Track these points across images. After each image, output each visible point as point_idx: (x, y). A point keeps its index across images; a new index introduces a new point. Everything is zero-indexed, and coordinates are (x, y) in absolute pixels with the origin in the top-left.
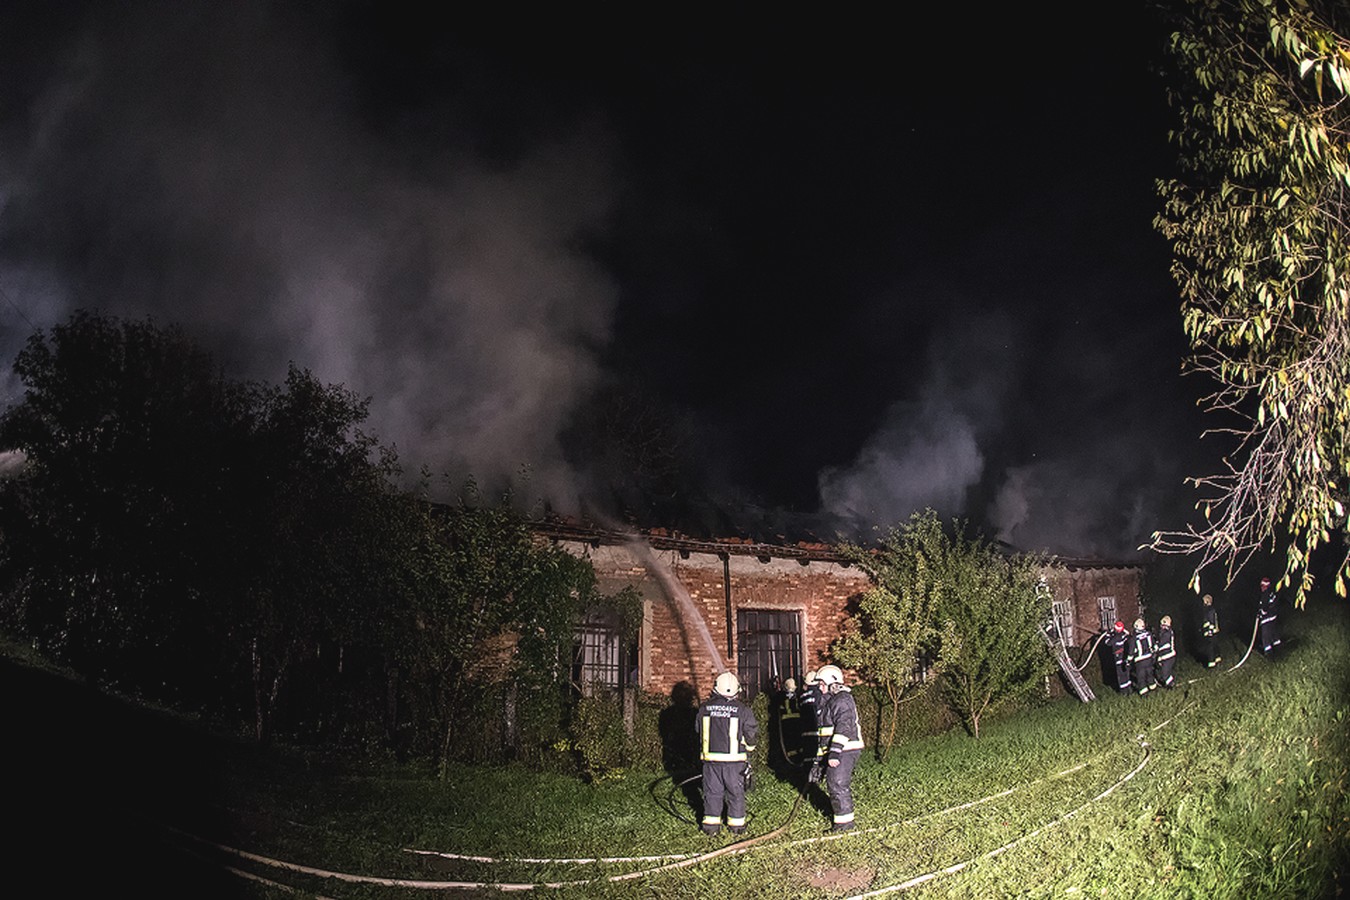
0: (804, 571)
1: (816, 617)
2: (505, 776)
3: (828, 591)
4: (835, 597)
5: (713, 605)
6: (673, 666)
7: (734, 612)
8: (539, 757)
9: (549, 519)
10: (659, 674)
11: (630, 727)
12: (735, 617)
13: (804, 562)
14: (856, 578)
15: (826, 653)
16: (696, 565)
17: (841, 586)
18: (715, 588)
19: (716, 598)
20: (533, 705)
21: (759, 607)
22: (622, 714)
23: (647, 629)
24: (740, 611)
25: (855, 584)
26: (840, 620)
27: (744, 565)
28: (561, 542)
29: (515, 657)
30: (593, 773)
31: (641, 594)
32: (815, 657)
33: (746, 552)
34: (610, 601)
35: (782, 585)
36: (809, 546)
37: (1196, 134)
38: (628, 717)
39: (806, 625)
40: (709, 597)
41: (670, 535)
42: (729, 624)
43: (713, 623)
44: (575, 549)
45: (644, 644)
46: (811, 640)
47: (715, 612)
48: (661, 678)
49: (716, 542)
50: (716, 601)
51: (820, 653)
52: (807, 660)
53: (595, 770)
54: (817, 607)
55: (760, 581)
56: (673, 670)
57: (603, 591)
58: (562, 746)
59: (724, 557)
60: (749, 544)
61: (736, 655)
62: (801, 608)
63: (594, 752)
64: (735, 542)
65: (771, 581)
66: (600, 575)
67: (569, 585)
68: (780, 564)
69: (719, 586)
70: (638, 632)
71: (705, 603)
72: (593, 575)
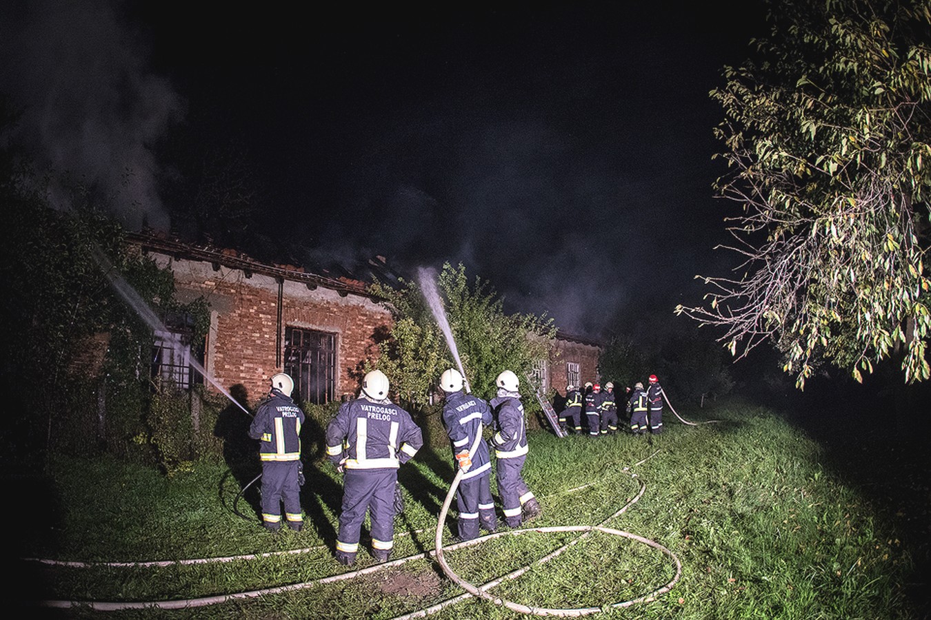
0: (343, 301)
1: (348, 341)
2: (98, 468)
3: (360, 320)
4: (365, 326)
5: (267, 320)
6: (232, 371)
7: (283, 328)
8: (125, 449)
9: (144, 232)
10: (220, 377)
11: (196, 422)
12: (284, 332)
13: (343, 294)
14: (383, 313)
15: (355, 371)
16: (256, 285)
17: (370, 318)
18: (270, 306)
19: (270, 315)
20: (120, 400)
21: (304, 327)
22: (190, 411)
23: (212, 335)
24: (289, 328)
25: (382, 318)
26: (367, 346)
27: (295, 290)
28: (150, 253)
29: (108, 355)
30: (167, 466)
31: (209, 305)
32: (346, 373)
33: (297, 279)
34: (184, 309)
35: (323, 310)
36: (349, 282)
37: (773, 48)
38: (195, 414)
39: (340, 346)
40: (264, 314)
41: (238, 256)
42: (279, 339)
43: (266, 336)
44: (162, 260)
45: (210, 349)
46: (343, 359)
47: (268, 326)
48: (222, 380)
49: (275, 267)
50: (270, 317)
51: (350, 370)
52: (339, 374)
53: (169, 463)
54: (350, 333)
55: (306, 304)
56: (232, 374)
57: (180, 299)
58: (140, 439)
59: (280, 280)
60: (301, 272)
61: (282, 364)
62: (337, 331)
63: (167, 446)
64: (290, 269)
65: (315, 306)
66: (178, 286)
67: (153, 292)
68: (324, 293)
69: (273, 305)
70: (205, 338)
71: (261, 318)
72: (173, 284)
